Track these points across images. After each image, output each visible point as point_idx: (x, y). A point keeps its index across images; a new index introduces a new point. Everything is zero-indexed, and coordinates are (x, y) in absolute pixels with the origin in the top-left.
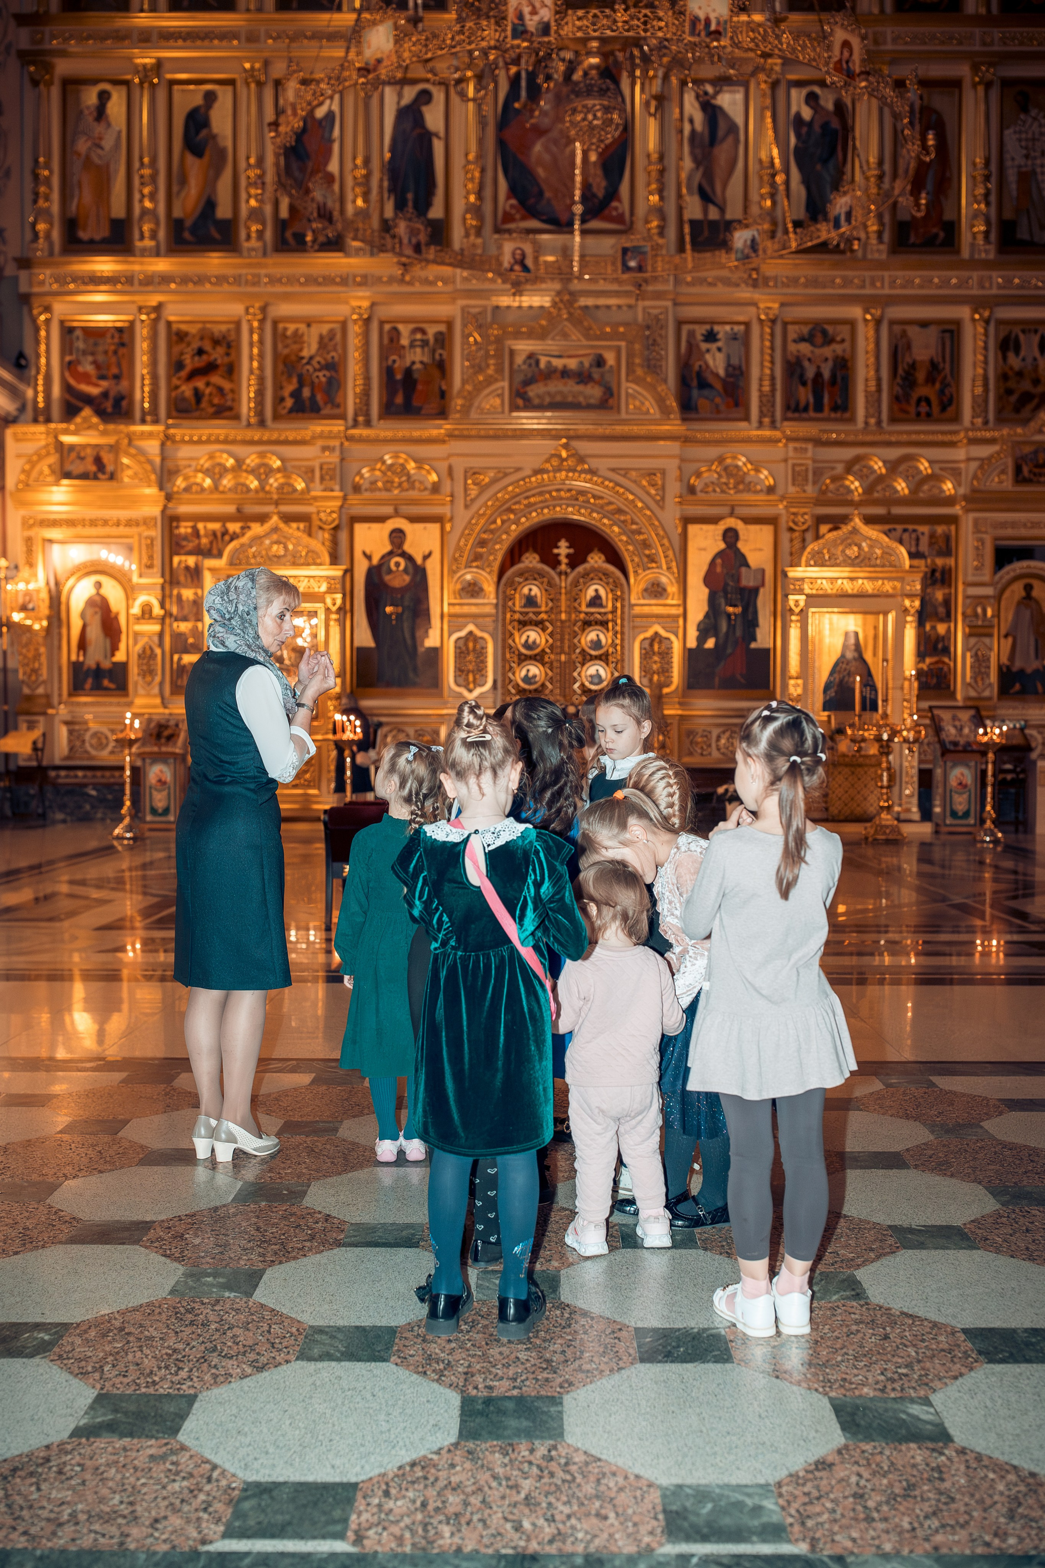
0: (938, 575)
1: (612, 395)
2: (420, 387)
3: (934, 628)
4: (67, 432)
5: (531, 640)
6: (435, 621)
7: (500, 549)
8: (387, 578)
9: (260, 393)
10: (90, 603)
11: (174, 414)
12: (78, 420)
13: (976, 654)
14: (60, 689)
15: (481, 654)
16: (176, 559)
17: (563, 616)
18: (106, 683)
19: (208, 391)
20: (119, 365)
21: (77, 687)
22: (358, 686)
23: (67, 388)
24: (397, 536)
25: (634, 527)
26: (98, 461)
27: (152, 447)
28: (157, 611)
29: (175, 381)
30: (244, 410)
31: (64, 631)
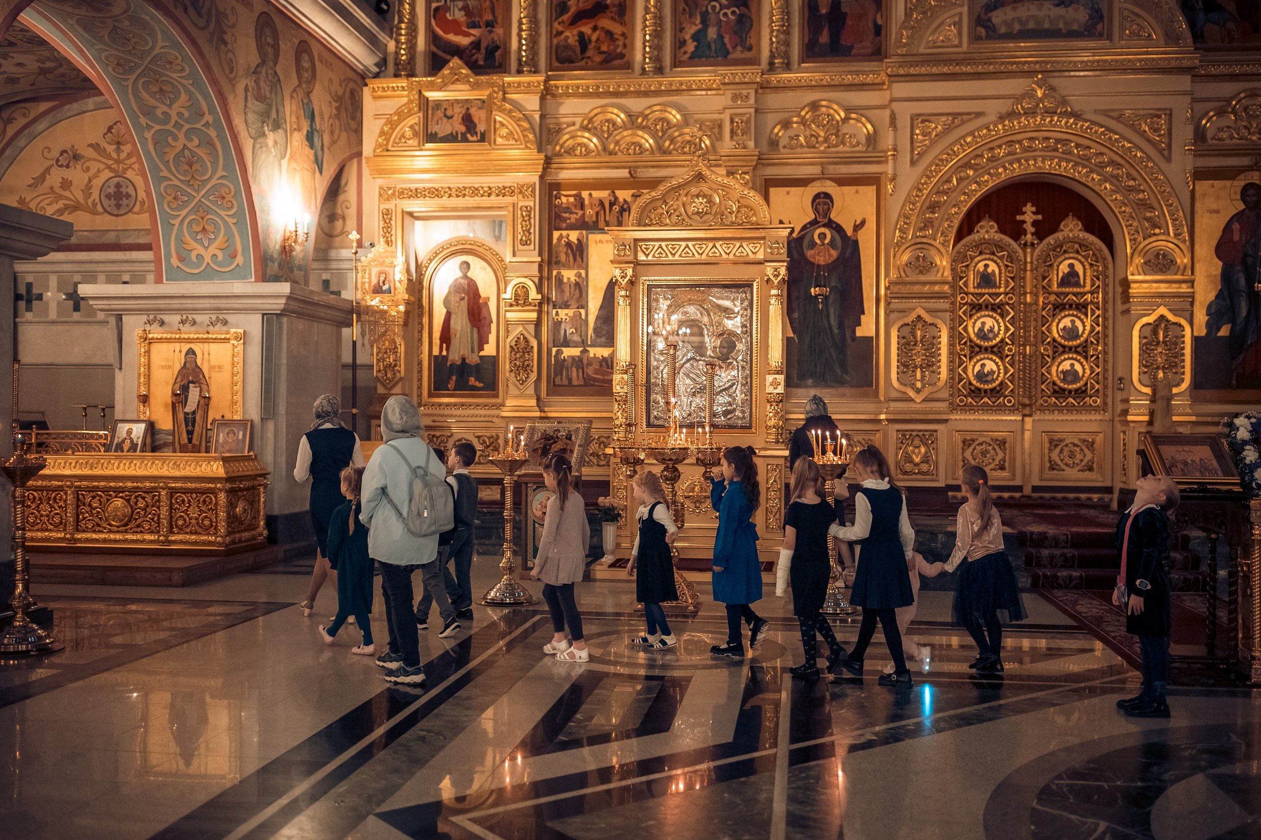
1: (1101, 18)
2: (849, 22)
4: (432, 87)
5: (987, 328)
6: (869, 305)
7: (958, 214)
8: (809, 253)
9: (657, 34)
10: (456, 289)
11: (556, 64)
12: (446, 72)
14: (420, 387)
15: (931, 346)
16: (556, 234)
17: (1029, 299)
18: (472, 381)
19: (594, 37)
20: (493, 12)
21: (439, 386)
23: (434, 38)
24: (823, 202)
25: (1131, 183)
26: (468, 120)
27: (531, 103)
28: (534, 295)
29: (557, 27)
30: (638, 57)
31: (425, 320)
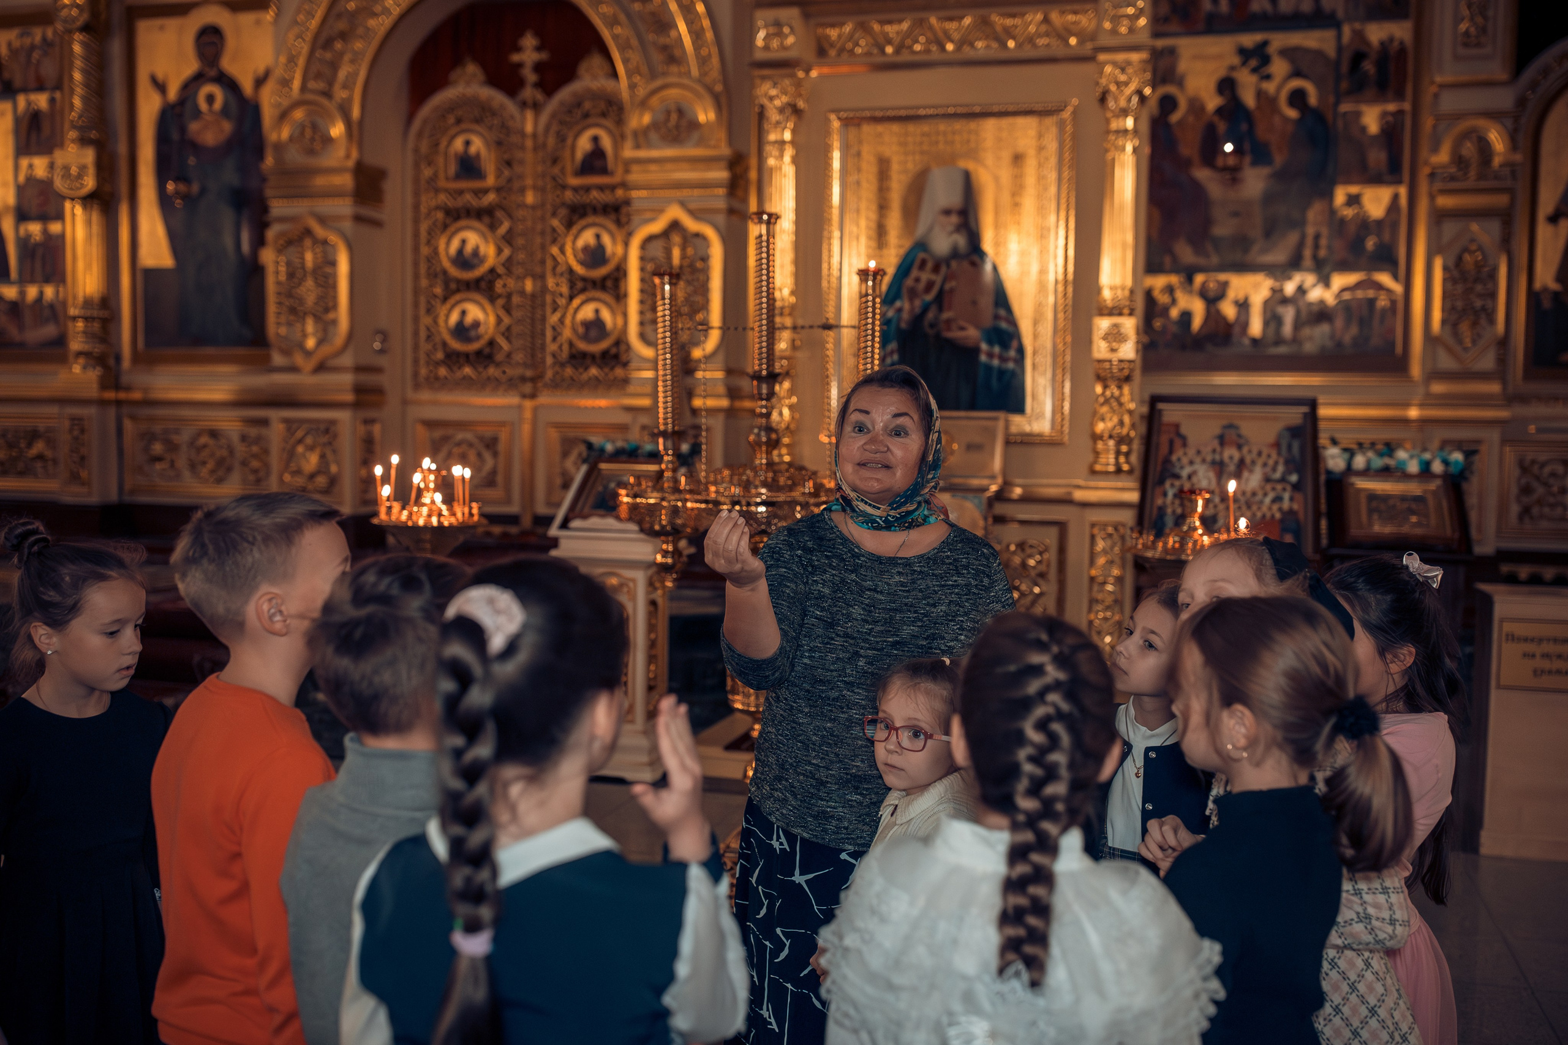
0: (1368, 66)
3: (1353, 200)
5: (469, 248)
8: (193, 128)
13: (1459, 260)
15: (326, 277)
17: (532, 197)
22: (148, 343)
24: (210, 42)
